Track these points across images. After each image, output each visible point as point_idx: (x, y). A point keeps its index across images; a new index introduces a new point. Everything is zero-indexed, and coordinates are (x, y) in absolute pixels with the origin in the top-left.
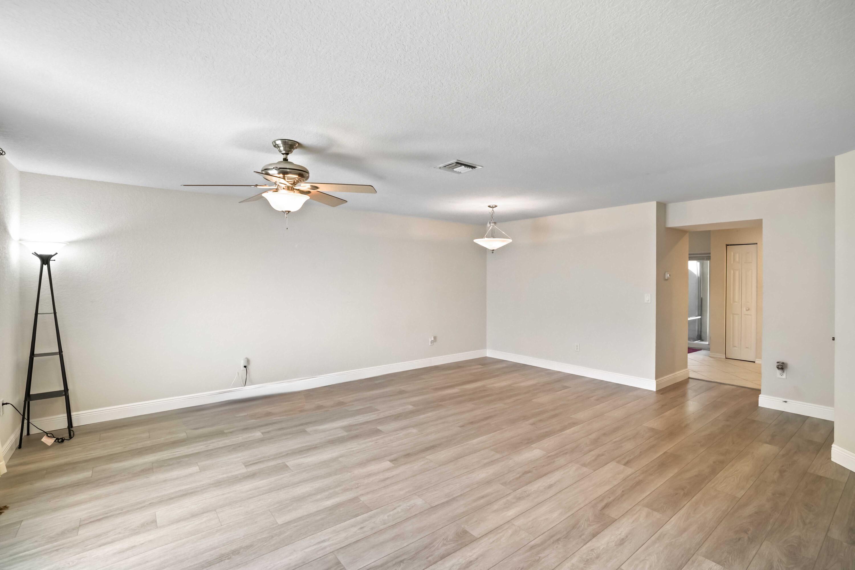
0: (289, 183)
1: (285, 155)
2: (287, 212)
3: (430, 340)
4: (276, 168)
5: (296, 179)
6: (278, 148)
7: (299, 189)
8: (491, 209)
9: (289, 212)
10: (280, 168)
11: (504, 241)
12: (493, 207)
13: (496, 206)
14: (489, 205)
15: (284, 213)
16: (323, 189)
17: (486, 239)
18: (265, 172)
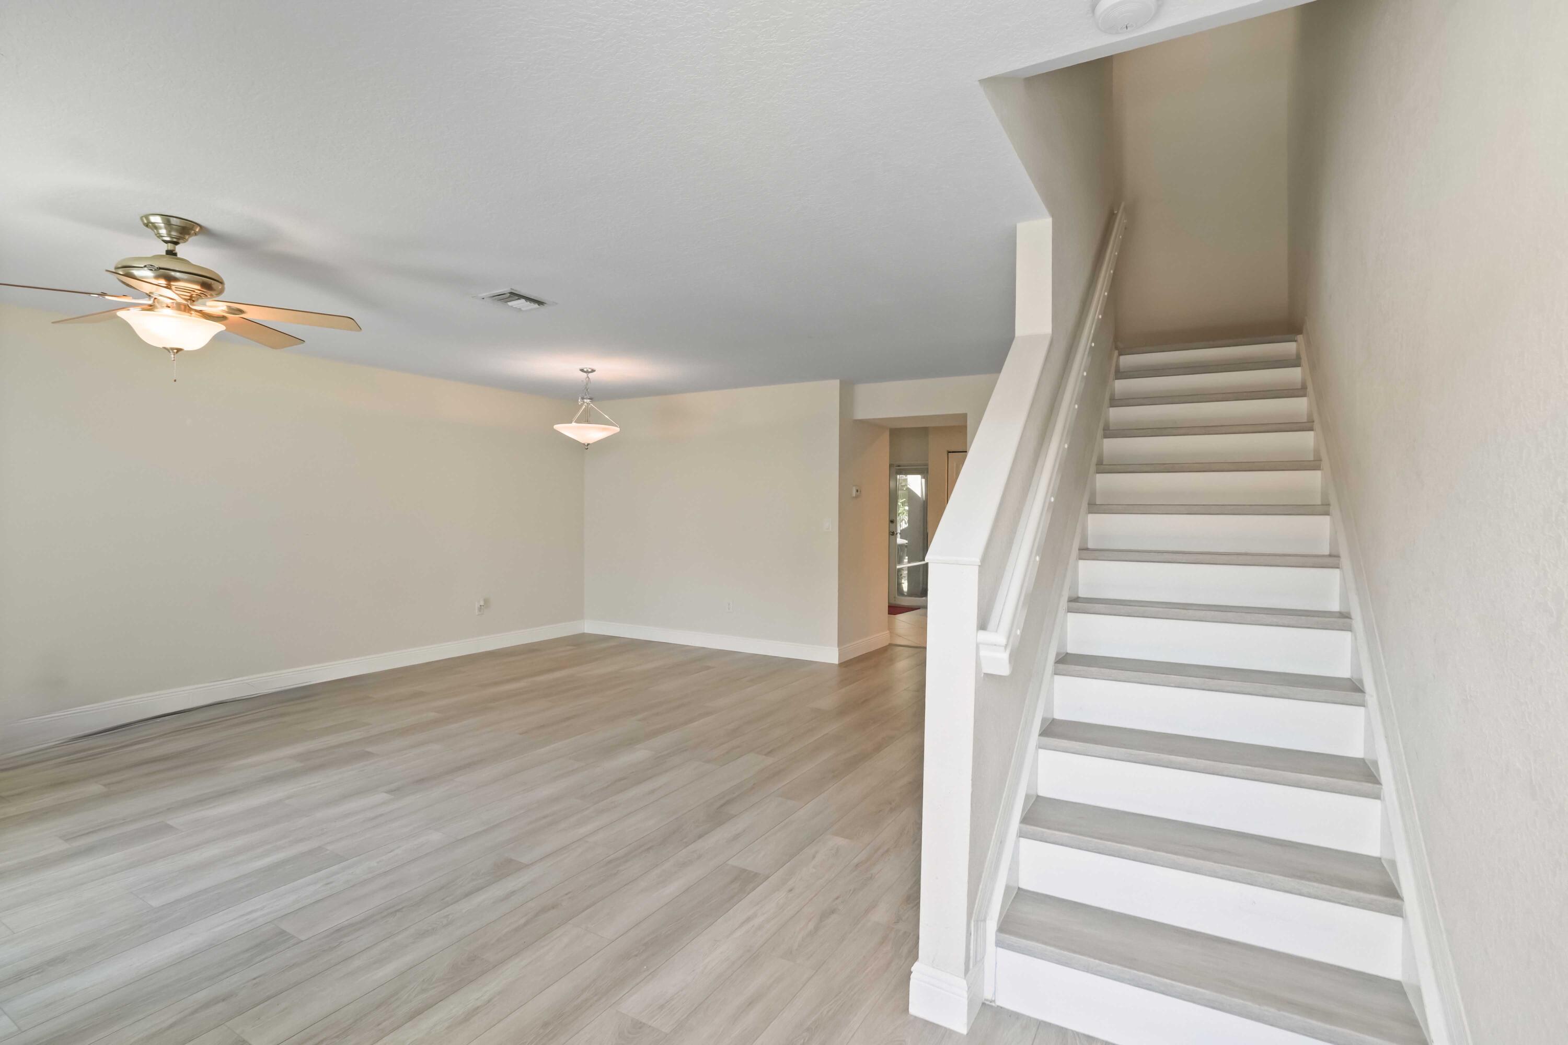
0: (182, 298)
1: (169, 244)
2: (175, 351)
3: (477, 606)
4: (151, 268)
5: (196, 291)
6: (153, 230)
7: (201, 311)
8: (585, 374)
9: (179, 350)
10: (160, 268)
11: (604, 429)
12: (587, 372)
13: (593, 371)
14: (582, 367)
15: (169, 352)
16: (252, 314)
17: (574, 424)
18: (125, 271)
